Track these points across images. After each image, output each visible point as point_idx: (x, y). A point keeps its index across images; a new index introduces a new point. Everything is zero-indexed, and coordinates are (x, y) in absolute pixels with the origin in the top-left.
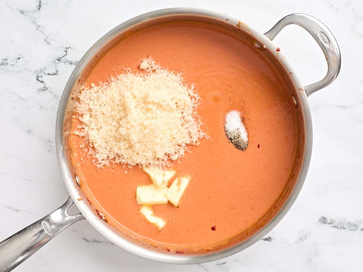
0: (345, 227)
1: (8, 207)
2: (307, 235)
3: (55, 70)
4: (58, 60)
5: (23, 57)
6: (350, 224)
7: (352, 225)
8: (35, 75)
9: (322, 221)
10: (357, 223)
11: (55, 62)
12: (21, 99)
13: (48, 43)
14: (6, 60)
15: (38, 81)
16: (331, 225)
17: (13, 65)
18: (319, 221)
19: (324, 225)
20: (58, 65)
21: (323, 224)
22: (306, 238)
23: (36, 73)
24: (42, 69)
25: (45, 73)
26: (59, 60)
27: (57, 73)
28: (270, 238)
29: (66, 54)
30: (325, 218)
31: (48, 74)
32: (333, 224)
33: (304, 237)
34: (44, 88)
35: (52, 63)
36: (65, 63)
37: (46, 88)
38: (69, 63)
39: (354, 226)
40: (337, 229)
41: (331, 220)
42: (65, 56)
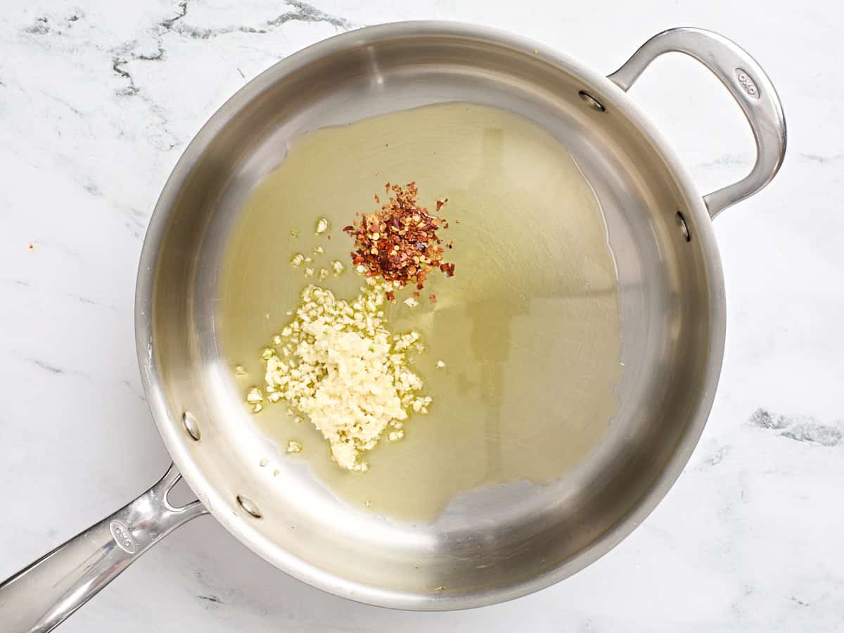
0: (811, 437)
1: (37, 362)
2: (725, 450)
3: (157, 48)
4: (164, 25)
5: (83, 16)
6: (823, 430)
7: (827, 432)
8: (111, 59)
9: (759, 419)
10: (840, 428)
11: (157, 29)
14: (46, 21)
15: (116, 73)
16: (780, 431)
17: (60, 33)
18: (753, 419)
19: (763, 429)
20: (163, 37)
21: (761, 427)
22: (721, 458)
23: (114, 55)
24: (128, 45)
25: (132, 54)
26: (167, 25)
27: (161, 55)
29: (185, 12)
30: (766, 414)
31: (142, 57)
32: (784, 427)
33: (717, 457)
34: (131, 90)
35: (150, 31)
36: (180, 32)
37: (134, 89)
38: (191, 33)
39: (833, 434)
40: (792, 439)
41: (780, 420)
42: (182, 18)
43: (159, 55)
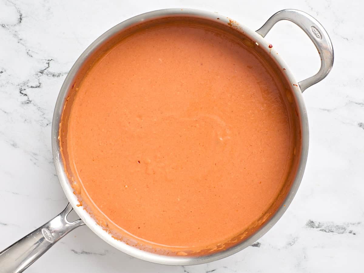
0: (333, 230)
2: (296, 239)
3: (38, 82)
4: (40, 72)
5: (5, 71)
6: (338, 227)
7: (339, 228)
8: (18, 89)
9: (310, 224)
10: (345, 226)
11: (37, 74)
12: (5, 112)
13: (30, 56)
15: (21, 94)
16: (320, 229)
18: (307, 225)
19: (312, 229)
20: (40, 77)
22: (294, 243)
23: (20, 87)
24: (25, 82)
25: (28, 86)
27: (40, 85)
28: (258, 243)
29: (49, 66)
30: (313, 222)
31: (32, 87)
32: (321, 227)
33: (293, 242)
34: (28, 101)
35: (35, 76)
36: (48, 75)
37: (29, 101)
38: (52, 75)
39: (342, 229)
40: (325, 232)
41: (319, 224)
42: (48, 69)
43: (39, 85)
